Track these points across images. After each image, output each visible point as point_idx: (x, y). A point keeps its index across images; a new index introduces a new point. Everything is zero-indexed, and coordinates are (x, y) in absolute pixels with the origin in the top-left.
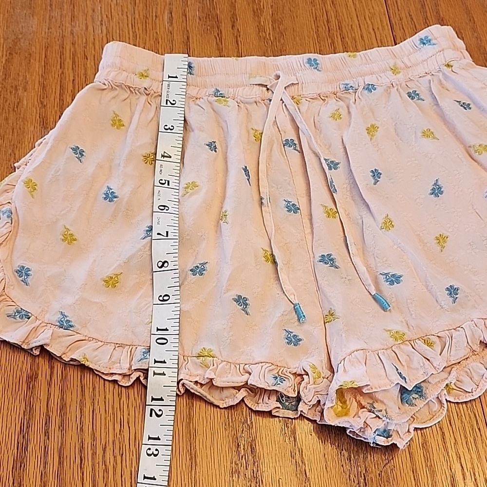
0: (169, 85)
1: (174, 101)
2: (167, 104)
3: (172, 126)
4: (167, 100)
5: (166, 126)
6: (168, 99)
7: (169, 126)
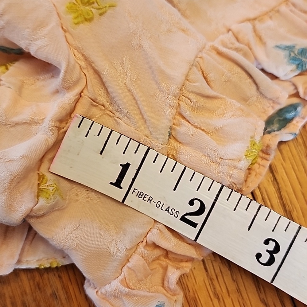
0: (140, 195)
1: (191, 203)
2: (194, 225)
3: (267, 242)
4: (183, 219)
5: (259, 256)
6: (180, 216)
7: (263, 250)
